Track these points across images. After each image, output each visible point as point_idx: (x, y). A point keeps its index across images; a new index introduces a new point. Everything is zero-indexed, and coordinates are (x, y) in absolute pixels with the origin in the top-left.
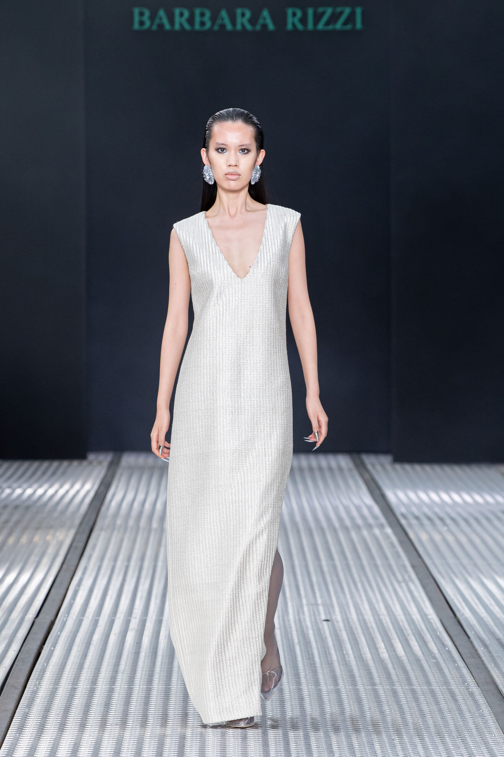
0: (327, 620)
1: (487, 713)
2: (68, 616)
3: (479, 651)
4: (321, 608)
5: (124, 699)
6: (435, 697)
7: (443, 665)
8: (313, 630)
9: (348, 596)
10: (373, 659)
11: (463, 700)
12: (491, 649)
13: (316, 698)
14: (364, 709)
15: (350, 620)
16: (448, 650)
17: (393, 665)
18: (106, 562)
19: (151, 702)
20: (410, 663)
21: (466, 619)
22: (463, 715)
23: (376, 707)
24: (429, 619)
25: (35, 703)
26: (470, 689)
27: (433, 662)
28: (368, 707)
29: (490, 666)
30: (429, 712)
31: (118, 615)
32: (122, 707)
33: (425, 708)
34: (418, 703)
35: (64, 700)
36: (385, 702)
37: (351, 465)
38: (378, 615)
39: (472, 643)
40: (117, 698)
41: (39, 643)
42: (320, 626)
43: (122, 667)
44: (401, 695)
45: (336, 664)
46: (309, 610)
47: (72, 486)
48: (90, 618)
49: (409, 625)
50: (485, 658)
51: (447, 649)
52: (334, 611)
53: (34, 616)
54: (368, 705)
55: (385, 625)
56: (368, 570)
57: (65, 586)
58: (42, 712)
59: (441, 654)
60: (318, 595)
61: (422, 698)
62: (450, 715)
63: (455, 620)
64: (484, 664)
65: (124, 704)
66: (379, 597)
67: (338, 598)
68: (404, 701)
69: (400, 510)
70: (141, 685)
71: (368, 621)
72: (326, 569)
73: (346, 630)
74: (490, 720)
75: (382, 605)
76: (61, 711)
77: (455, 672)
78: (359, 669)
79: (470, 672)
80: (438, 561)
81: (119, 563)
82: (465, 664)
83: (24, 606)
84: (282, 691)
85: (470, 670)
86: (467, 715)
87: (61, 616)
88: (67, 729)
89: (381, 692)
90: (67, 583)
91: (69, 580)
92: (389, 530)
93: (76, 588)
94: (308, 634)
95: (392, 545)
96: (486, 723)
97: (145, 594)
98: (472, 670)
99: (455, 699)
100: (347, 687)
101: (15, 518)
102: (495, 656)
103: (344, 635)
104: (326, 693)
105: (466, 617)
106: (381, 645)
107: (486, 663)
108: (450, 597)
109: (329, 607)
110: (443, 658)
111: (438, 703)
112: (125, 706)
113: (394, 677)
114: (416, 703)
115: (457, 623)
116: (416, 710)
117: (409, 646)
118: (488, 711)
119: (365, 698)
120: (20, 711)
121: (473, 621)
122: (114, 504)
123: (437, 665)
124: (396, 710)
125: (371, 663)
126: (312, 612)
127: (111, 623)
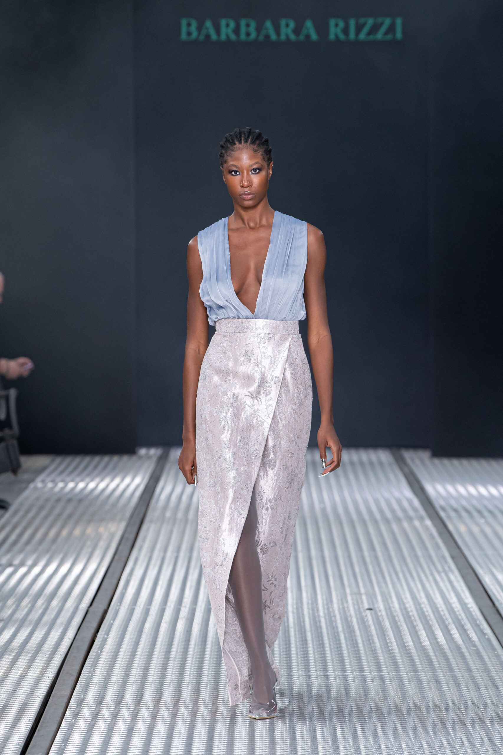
0: (370, 609)
2: (120, 605)
4: (364, 597)
5: (175, 685)
6: (476, 683)
7: (483, 653)
8: (357, 619)
9: (390, 586)
10: (415, 647)
13: (361, 684)
14: (407, 695)
15: (392, 609)
17: (435, 652)
18: (156, 553)
19: (202, 687)
20: (451, 651)
23: (419, 693)
24: (469, 608)
25: (90, 689)
27: (473, 649)
28: (411, 693)
30: (470, 698)
31: (169, 604)
32: (174, 693)
33: (466, 694)
34: (460, 689)
35: (118, 686)
36: (428, 688)
37: (391, 459)
38: (420, 604)
40: (169, 684)
41: (92, 631)
42: (364, 614)
43: (173, 654)
44: (443, 681)
45: (379, 651)
46: (353, 599)
47: (122, 480)
48: (142, 607)
49: (450, 614)
51: (487, 637)
52: (377, 600)
53: (88, 605)
54: (411, 691)
55: (426, 614)
56: (409, 560)
57: (117, 576)
58: (97, 698)
59: (481, 642)
60: (361, 584)
61: (463, 685)
62: (491, 702)
63: (493, 609)
65: (175, 690)
66: (420, 587)
67: (380, 587)
68: (446, 687)
69: (438, 503)
70: (191, 671)
71: (409, 610)
72: (368, 559)
73: (388, 618)
75: (423, 595)
76: (115, 697)
77: (494, 660)
78: (401, 656)
80: (476, 552)
81: (169, 554)
83: (78, 595)
84: (328, 677)
87: (114, 605)
88: (121, 714)
89: (424, 678)
90: (119, 574)
91: (121, 570)
92: (428, 522)
93: (127, 577)
94: (352, 622)
95: (432, 537)
97: (194, 583)
99: (495, 685)
100: (391, 673)
101: (67, 511)
103: (387, 624)
104: (370, 679)
106: (423, 634)
108: (488, 586)
109: (372, 597)
110: (482, 646)
111: (478, 689)
112: (177, 692)
113: (436, 665)
114: (457, 689)
115: (496, 612)
116: (457, 696)
117: (450, 634)
119: (408, 684)
120: (75, 697)
122: (163, 497)
123: (478, 653)
124: (438, 696)
125: (413, 651)
126: (355, 601)
127: (162, 612)
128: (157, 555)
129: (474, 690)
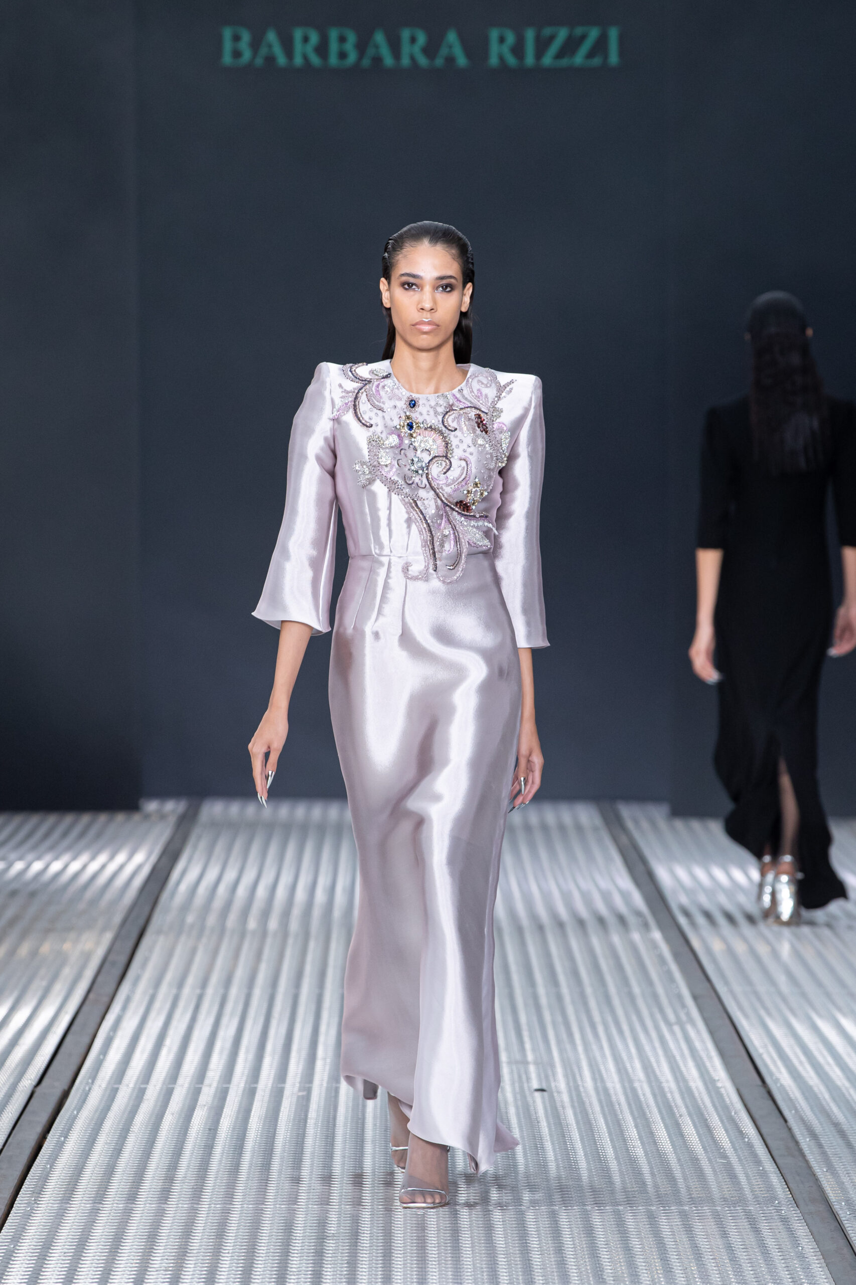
0: (542, 1090)
1: (810, 1252)
2: (92, 1084)
3: (801, 1144)
4: (532, 1068)
5: (181, 1227)
6: (721, 1224)
7: (738, 1168)
8: (517, 1108)
9: (580, 1048)
10: (617, 1158)
11: (769, 1231)
12: (823, 1140)
14: (597, 1244)
15: (582, 1089)
16: (748, 1142)
18: (164, 989)
19: (228, 1231)
20: (681, 1165)
21: (783, 1090)
22: (767, 1255)
23: (618, 1241)
24: (718, 1088)
25: (27, 1234)
26: (783, 1212)
27: (721, 1162)
28: (604, 1241)
29: (820, 1170)
30: (709, 1250)
31: (180, 1081)
32: (178, 1240)
33: (702, 1242)
34: (691, 1233)
35: (78, 1229)
36: (634, 1233)
37: (598, 821)
38: (631, 1081)
39: (789, 1129)
40: (170, 1225)
41: (39, 1129)
42: (529, 1099)
43: (181, 1172)
46: (511, 1072)
47: (112, 858)
48: (132, 1085)
49: (683, 1098)
50: (811, 1157)
51: (746, 1140)
52: (554, 1074)
53: (34, 1084)
54: (603, 1238)
55: (642, 1098)
56: (616, 1002)
57: (90, 1031)
58: (38, 1249)
59: (735, 1150)
60: (528, 1046)
62: (745, 1256)
63: (763, 1091)
64: (809, 1167)
65: (180, 1235)
66: (633, 1050)
67: (561, 1051)
68: (666, 1231)
69: (677, 899)
71: (612, 1091)
72: (544, 1001)
73: (573, 1107)
74: (815, 1263)
75: (637, 1064)
76: (71, 1247)
77: (757, 1181)
79: (785, 1181)
81: (187, 991)
82: (776, 1167)
83: (17, 1066)
84: (457, 1214)
85: (784, 1178)
86: (776, 1254)
87: (81, 1083)
88: (79, 1277)
90: (94, 1026)
91: (97, 1019)
92: (657, 935)
93: (109, 1033)
94: (507, 1113)
95: (662, 960)
96: (807, 1268)
97: (228, 1044)
98: (788, 1178)
99: (756, 1228)
101: (9, 912)
102: (829, 1153)
103: (570, 1116)
104: (533, 1217)
105: (782, 1085)
106: (633, 1134)
107: (813, 1165)
108: (756, 1050)
109: (546, 1068)
110: (738, 1156)
111: (725, 1234)
112: (183, 1238)
114: (687, 1234)
115: (767, 1097)
116: (687, 1247)
117: (682, 1135)
118: (812, 1249)
119: (600, 1225)
121: (795, 1092)
122: (183, 888)
123: (729, 1169)
124: (652, 1246)
125: (613, 1165)
126: (516, 1076)
127: (167, 1095)
128: (165, 992)
129: (717, 1237)
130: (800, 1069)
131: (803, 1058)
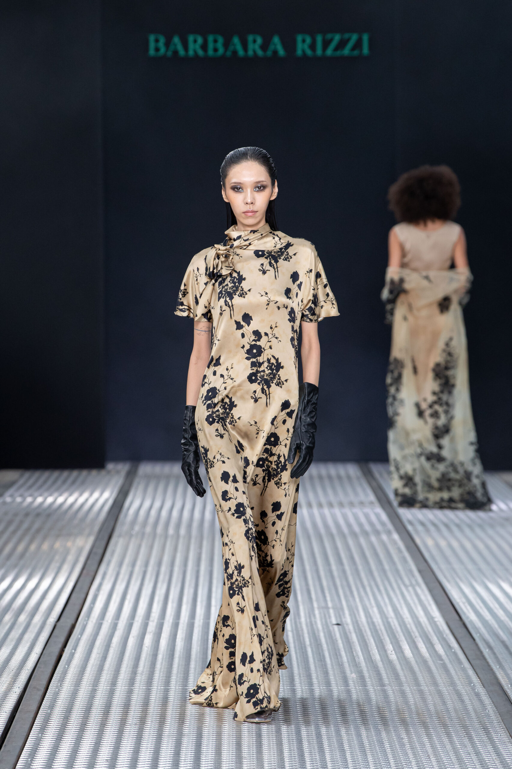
0: (338, 624)
1: (493, 713)
2: (88, 620)
3: (484, 653)
4: (331, 611)
5: (143, 700)
6: (442, 697)
7: (449, 666)
8: (324, 633)
9: (357, 600)
10: (382, 660)
11: (469, 701)
12: (496, 651)
15: (360, 623)
16: (454, 652)
17: (401, 666)
20: (418, 664)
21: (471, 622)
22: (469, 715)
24: (435, 622)
25: (57, 704)
26: (476, 690)
27: (440, 663)
29: (495, 668)
31: (137, 619)
32: (141, 707)
37: (359, 473)
38: (387, 618)
39: (477, 645)
40: (136, 698)
41: (60, 646)
42: (331, 628)
43: (140, 669)
44: (409, 695)
45: (346, 665)
46: (320, 613)
47: (91, 495)
48: (110, 621)
49: (416, 627)
50: (489, 660)
51: (453, 650)
52: (344, 614)
53: (56, 620)
55: (393, 627)
56: (376, 574)
57: (85, 591)
58: (64, 712)
59: (447, 656)
60: (328, 598)
63: (460, 623)
64: (489, 666)
66: (387, 601)
67: (347, 601)
68: (412, 702)
69: (406, 516)
70: (159, 686)
71: (376, 624)
72: (335, 573)
73: (355, 632)
74: (496, 720)
75: (390, 609)
77: (461, 673)
78: (368, 670)
79: (476, 673)
80: (443, 566)
81: (137, 569)
82: (470, 665)
83: (46, 610)
85: (475, 671)
87: (81, 620)
89: (390, 692)
90: (87, 589)
91: (89, 585)
92: (396, 536)
93: (95, 592)
94: (319, 636)
95: (399, 551)
96: (491, 723)
97: (162, 598)
98: (478, 671)
99: (461, 699)
100: (357, 687)
101: (36, 526)
102: (500, 657)
103: (354, 638)
105: (471, 620)
106: (390, 647)
107: (491, 664)
108: (456, 601)
109: (339, 611)
110: (449, 659)
111: (445, 703)
112: (144, 706)
113: (403, 679)
115: (463, 626)
117: (417, 648)
118: (493, 711)
119: (375, 698)
120: (42, 712)
121: (478, 623)
122: (131, 511)
123: (444, 667)
125: (380, 664)
126: (323, 615)
127: (130, 626)
128: (125, 569)
130: (481, 611)
131: (482, 605)
